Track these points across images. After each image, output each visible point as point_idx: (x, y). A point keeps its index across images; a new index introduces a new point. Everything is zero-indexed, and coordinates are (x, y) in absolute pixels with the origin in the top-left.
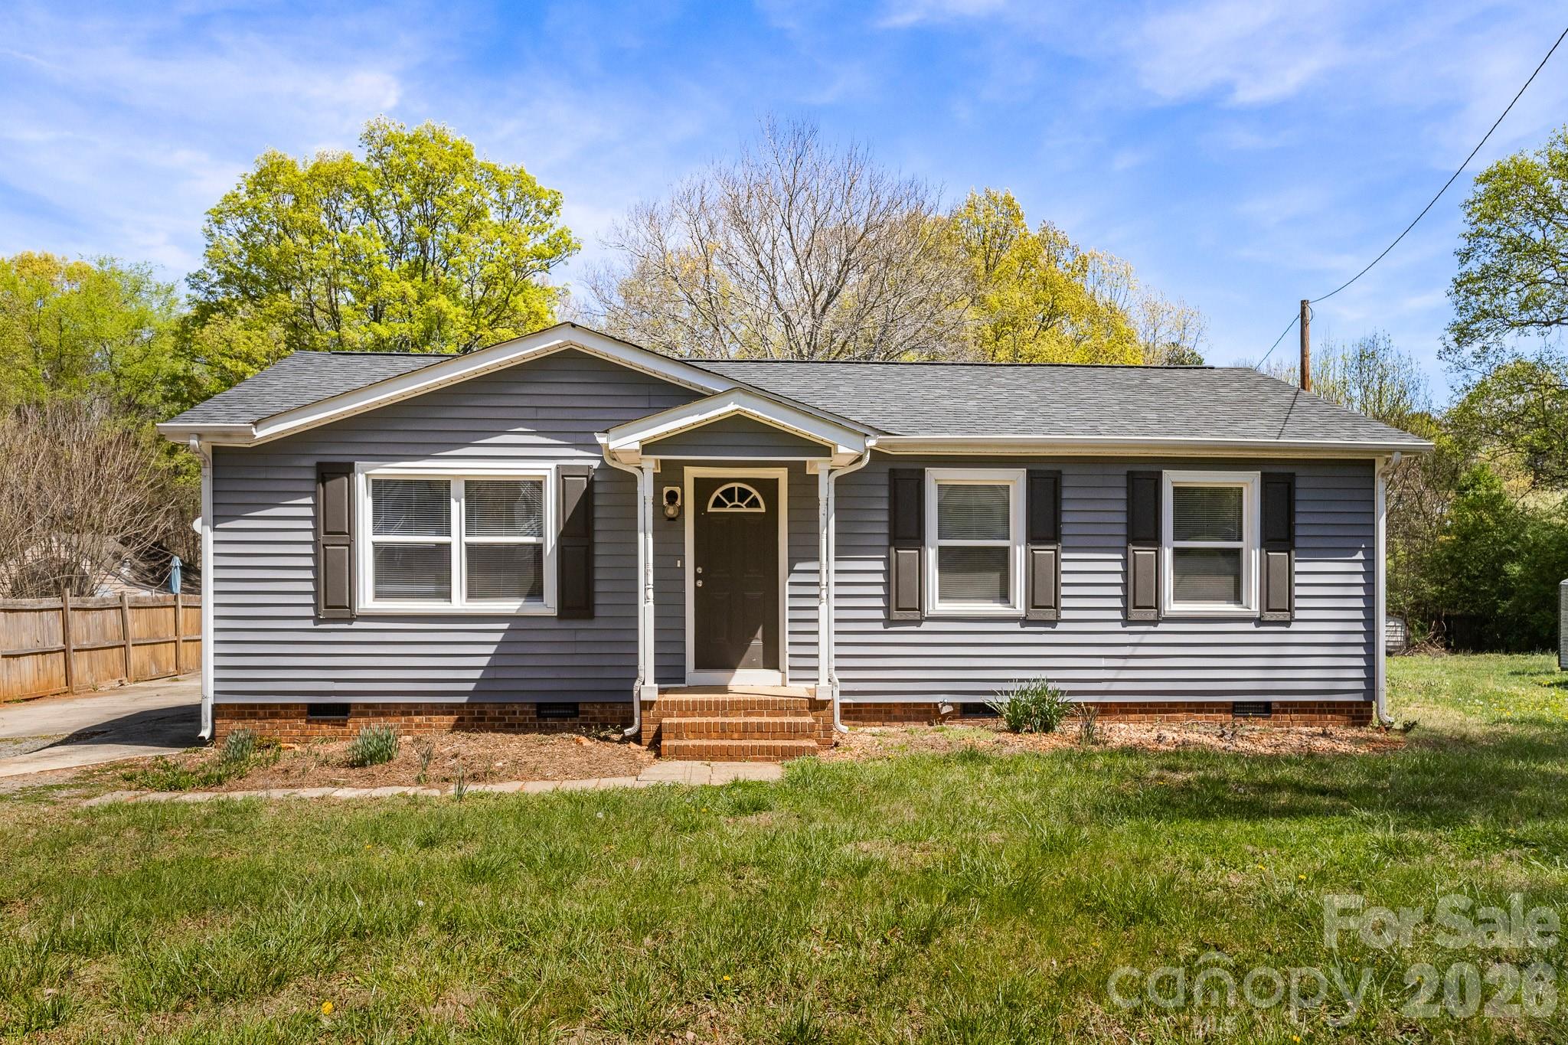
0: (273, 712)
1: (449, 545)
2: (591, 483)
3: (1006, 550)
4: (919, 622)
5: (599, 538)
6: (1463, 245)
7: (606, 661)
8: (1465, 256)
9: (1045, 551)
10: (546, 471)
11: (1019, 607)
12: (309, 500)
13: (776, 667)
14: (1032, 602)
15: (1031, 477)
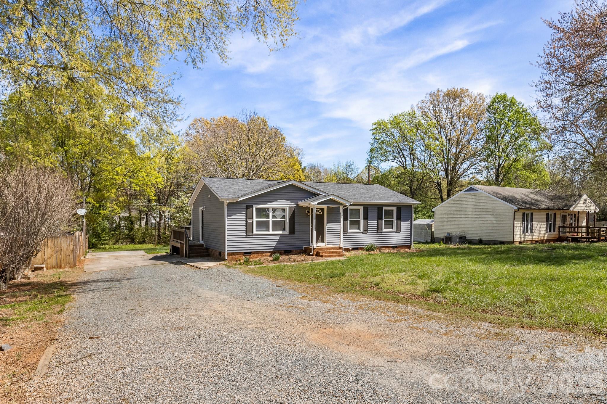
0: (237, 254)
1: (269, 221)
2: (294, 209)
3: (359, 221)
4: (346, 234)
5: (296, 219)
6: (371, 141)
7: (297, 242)
8: (372, 144)
9: (366, 221)
10: (286, 207)
11: (362, 231)
12: (245, 213)
13: (323, 242)
14: (364, 230)
15: (364, 208)
